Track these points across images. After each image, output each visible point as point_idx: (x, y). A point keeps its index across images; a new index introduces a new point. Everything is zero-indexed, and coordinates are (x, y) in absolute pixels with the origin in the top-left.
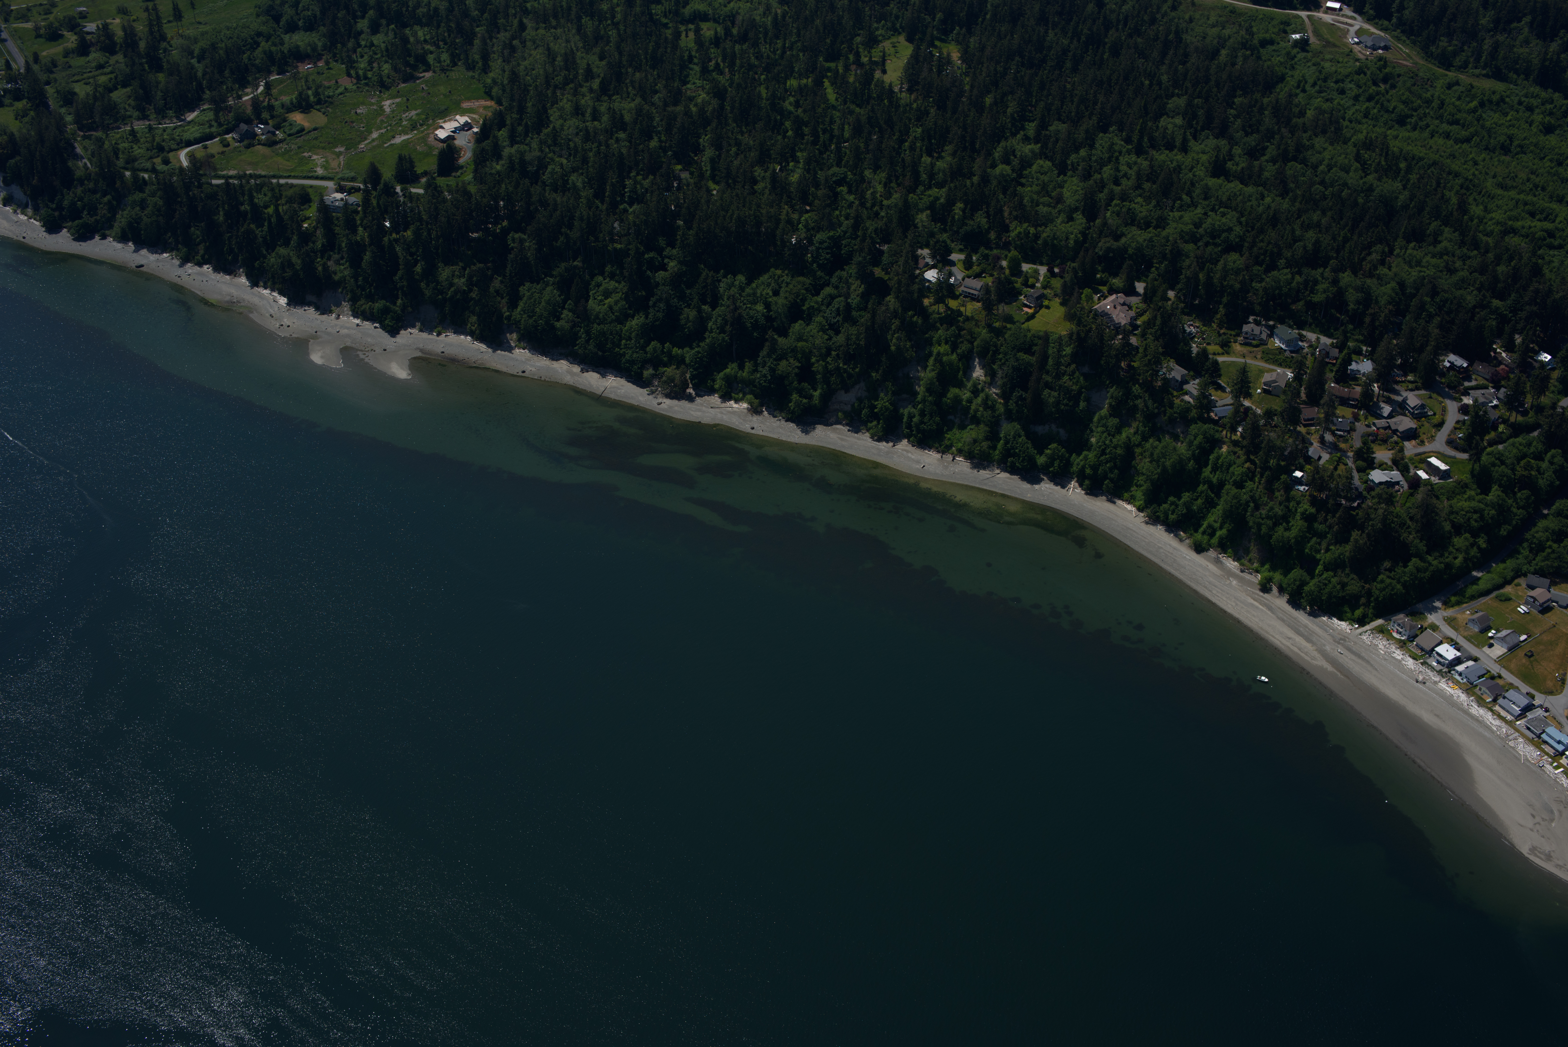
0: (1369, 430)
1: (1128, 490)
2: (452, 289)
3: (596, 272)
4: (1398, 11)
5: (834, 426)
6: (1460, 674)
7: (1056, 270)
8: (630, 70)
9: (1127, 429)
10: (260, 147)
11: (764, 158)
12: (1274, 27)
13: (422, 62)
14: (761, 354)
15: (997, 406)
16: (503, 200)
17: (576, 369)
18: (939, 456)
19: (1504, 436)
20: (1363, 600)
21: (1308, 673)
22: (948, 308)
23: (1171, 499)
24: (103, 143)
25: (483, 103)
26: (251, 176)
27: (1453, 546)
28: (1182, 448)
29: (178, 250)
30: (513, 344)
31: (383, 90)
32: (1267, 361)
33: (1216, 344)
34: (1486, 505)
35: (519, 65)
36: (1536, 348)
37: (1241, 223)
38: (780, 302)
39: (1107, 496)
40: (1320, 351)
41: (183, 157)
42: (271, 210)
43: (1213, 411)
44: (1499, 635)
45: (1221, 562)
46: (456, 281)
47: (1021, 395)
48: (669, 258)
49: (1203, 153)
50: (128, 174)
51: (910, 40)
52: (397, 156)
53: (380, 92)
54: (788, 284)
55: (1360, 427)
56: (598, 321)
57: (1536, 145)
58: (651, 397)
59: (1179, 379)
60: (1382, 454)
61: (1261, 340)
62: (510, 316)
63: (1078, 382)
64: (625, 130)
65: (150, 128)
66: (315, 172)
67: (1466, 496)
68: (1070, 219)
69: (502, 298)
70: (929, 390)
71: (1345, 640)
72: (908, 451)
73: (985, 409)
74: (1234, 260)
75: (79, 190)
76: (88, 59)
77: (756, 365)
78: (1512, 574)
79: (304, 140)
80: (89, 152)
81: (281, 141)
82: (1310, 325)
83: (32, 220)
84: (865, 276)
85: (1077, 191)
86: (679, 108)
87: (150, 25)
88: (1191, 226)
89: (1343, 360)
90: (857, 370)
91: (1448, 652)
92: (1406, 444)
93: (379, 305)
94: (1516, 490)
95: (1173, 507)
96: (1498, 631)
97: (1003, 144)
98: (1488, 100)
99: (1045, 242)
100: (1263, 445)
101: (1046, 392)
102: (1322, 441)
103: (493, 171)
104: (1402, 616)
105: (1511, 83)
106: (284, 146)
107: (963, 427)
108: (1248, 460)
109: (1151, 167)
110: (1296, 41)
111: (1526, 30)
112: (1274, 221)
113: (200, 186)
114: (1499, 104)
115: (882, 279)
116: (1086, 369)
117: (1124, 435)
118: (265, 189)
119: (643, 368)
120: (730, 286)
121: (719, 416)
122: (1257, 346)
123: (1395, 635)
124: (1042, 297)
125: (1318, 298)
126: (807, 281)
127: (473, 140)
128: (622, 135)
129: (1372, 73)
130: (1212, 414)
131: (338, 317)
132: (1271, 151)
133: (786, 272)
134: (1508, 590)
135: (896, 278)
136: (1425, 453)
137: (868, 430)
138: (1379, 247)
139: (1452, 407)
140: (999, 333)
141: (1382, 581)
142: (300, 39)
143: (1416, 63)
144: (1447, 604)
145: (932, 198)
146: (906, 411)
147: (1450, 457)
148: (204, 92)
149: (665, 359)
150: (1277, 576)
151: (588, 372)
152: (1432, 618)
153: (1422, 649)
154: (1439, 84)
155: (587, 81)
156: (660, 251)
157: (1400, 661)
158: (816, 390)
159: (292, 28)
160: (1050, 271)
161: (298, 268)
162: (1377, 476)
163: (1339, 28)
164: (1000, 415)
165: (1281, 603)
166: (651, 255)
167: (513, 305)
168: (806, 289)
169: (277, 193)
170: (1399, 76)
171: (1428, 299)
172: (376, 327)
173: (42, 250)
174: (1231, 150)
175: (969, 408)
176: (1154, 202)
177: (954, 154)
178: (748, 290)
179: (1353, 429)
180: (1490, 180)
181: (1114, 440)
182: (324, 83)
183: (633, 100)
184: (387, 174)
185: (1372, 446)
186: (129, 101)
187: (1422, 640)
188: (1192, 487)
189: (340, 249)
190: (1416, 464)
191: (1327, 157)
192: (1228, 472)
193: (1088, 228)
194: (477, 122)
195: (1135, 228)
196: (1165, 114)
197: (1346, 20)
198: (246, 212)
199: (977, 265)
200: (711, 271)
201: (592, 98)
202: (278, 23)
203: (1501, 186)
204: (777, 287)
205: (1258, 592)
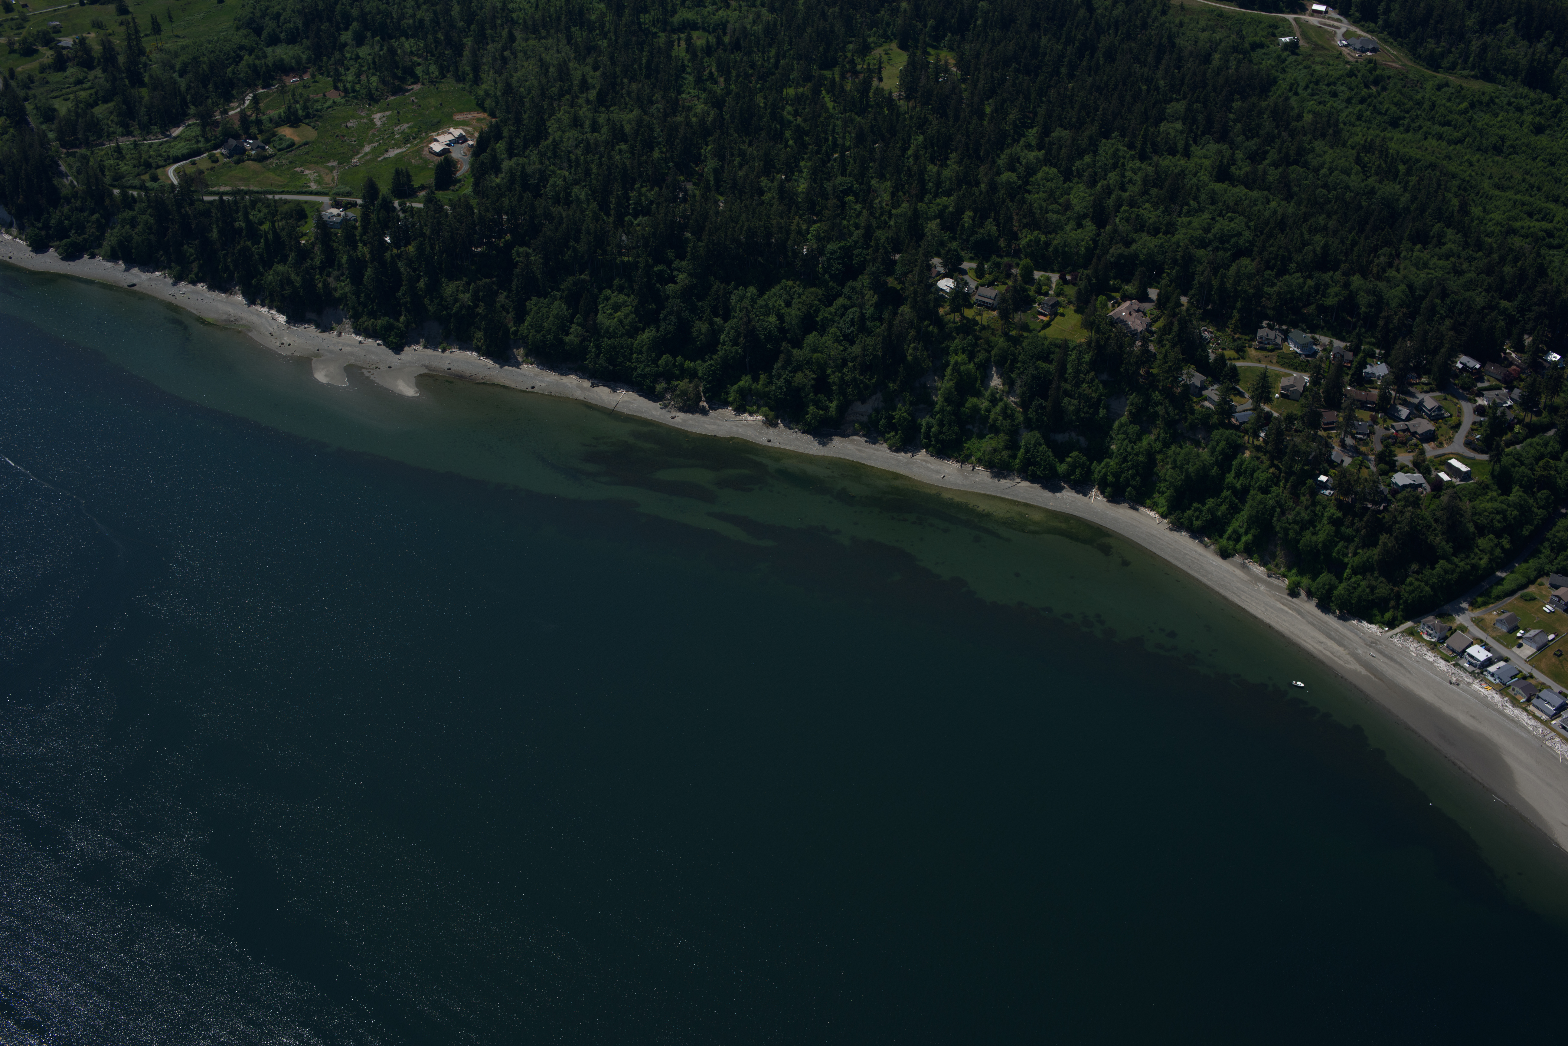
0: (1387, 432)
1: (1150, 497)
2: (458, 305)
3: (604, 285)
4: (1385, 13)
5: (851, 437)
6: (1493, 675)
7: (1068, 277)
8: (625, 80)
9: (1148, 436)
10: (250, 162)
11: (768, 169)
12: (1263, 30)
13: (410, 74)
14: (775, 366)
15: (1016, 415)
16: (506, 214)
17: (587, 384)
18: (958, 465)
19: (1520, 437)
20: (1392, 603)
21: (1343, 677)
22: (963, 317)
23: (1195, 505)
24: (89, 160)
25: (475, 115)
26: (246, 193)
27: (1477, 547)
28: (1205, 453)
29: (170, 268)
30: (520, 360)
31: (372, 103)
32: (1282, 365)
33: (1231, 349)
34: (1509, 506)
35: (511, 76)
36: (1545, 348)
37: (1249, 228)
38: (793, 313)
39: (1129, 504)
40: (1334, 355)
41: (171, 174)
42: (266, 227)
43: (1234, 417)
44: (1527, 635)
45: (1248, 568)
46: (461, 296)
47: (1041, 404)
48: (678, 270)
49: (1205, 157)
50: (116, 191)
51: (903, 47)
52: (393, 170)
53: (370, 105)
54: (800, 295)
55: (1379, 429)
56: (608, 335)
57: (1528, 145)
58: (664, 411)
59: (1198, 384)
60: (1404, 457)
61: (1277, 344)
62: (517, 331)
63: (1097, 389)
64: (626, 142)
65: (136, 145)
66: (309, 187)
67: (1488, 497)
68: (1079, 225)
69: (508, 313)
70: (947, 400)
71: (1376, 643)
72: (927, 462)
73: (1004, 418)
74: (1247, 264)
75: (66, 209)
76: (65, 74)
77: (771, 377)
78: (1535, 573)
79: (295, 155)
80: (74, 170)
81: (272, 156)
82: (1323, 328)
83: (17, 240)
84: (878, 286)
85: (1084, 197)
86: (679, 119)
87: (129, 39)
88: (1201, 232)
89: (1359, 363)
90: (874, 381)
91: (1479, 653)
92: (1426, 446)
93: (382, 322)
94: (1535, 490)
95: (1197, 513)
96: (1526, 631)
97: (1008, 151)
98: (1478, 101)
99: (1056, 250)
100: (1288, 451)
101: (1066, 400)
102: (1343, 445)
103: (493, 184)
104: (1431, 618)
105: (1499, 84)
106: (274, 161)
107: (981, 436)
108: (1272, 465)
109: (1157, 172)
110: (1286, 44)
111: (1512, 31)
112: (1282, 225)
113: (192, 203)
114: (1488, 105)
115: (894, 288)
116: (1105, 377)
117: (1145, 442)
118: (259, 205)
119: (655, 381)
120: (742, 298)
121: (735, 429)
122: (1272, 351)
123: (1425, 637)
124: (1057, 304)
125: (1330, 301)
126: (820, 292)
127: (469, 154)
128: (623, 146)
129: (1362, 76)
130: (1233, 420)
131: (340, 335)
132: (1273, 155)
133: (798, 283)
134: (1532, 589)
135: (912, 288)
136: (1444, 455)
137: (886, 441)
138: (1386, 250)
139: (1467, 408)
140: (1016, 341)
141: (1411, 584)
142: (284, 52)
143: (1404, 65)
144: (1473, 605)
145: (941, 207)
146: (924, 421)
147: (1470, 458)
148: (188, 107)
149: (677, 372)
150: (1305, 581)
151: (598, 386)
152: (1460, 619)
153: (1453, 651)
154: (1429, 85)
155: (582, 92)
156: (669, 263)
157: (1432, 663)
158: (831, 402)
159: (274, 41)
160: (1062, 277)
161: (298, 285)
162: (1401, 479)
163: (1326, 31)
164: (1019, 424)
165: (1310, 607)
166: (661, 267)
167: (520, 319)
168: (819, 300)
169: (273, 209)
170: (1389, 77)
171: (1438, 301)
172: (379, 345)
173: (30, 271)
174: (1233, 154)
175: (988, 417)
176: (1162, 208)
177: (960, 163)
178: (760, 302)
179: (1372, 432)
180: (1487, 181)
181: (1135, 447)
182: (311, 96)
183: (632, 111)
184: (384, 188)
185: (1393, 448)
186: (112, 117)
187: (1452, 641)
188: (1216, 492)
189: (340, 266)
190: (1437, 466)
191: (1328, 160)
192: (1252, 478)
193: (1099, 235)
194: (472, 135)
195: (1145, 234)
196: (1165, 119)
197: (1332, 23)
198: (241, 229)
199: (990, 274)
200: (721, 283)
201: (589, 109)
202: (259, 35)
203: (1497, 186)
204: (789, 298)
205: (1287, 597)
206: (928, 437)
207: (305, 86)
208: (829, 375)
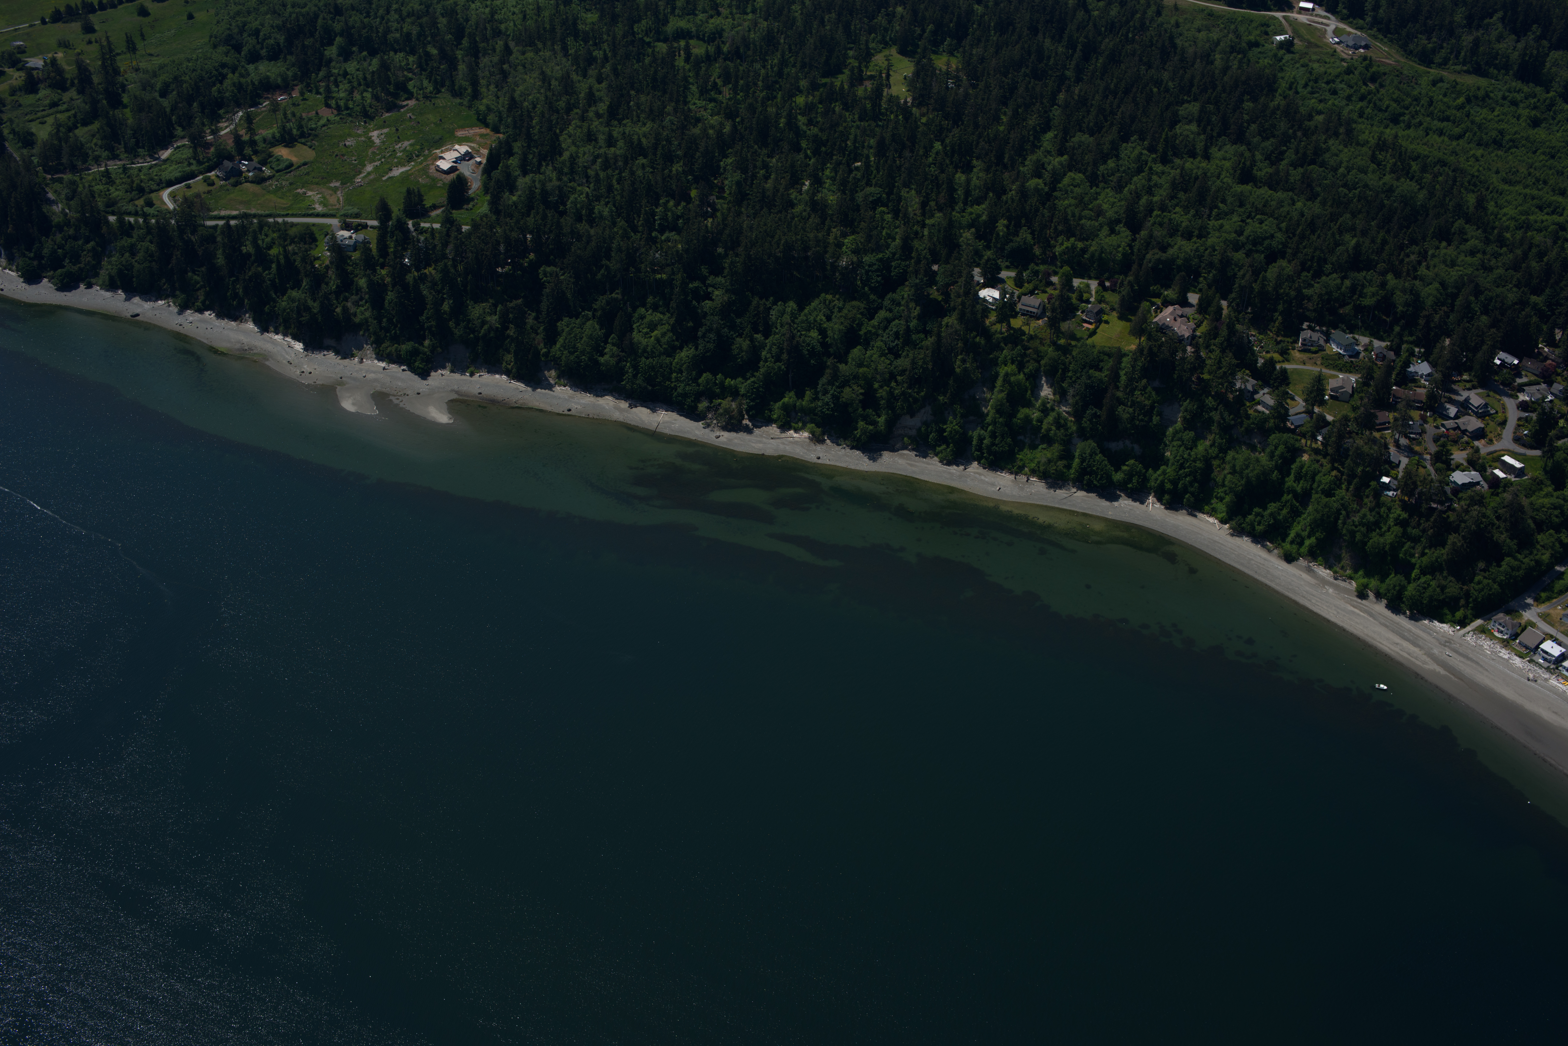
0: (1438, 431)
1: (1208, 503)
2: (486, 327)
3: (638, 303)
4: (1372, 10)
5: (900, 452)
7: (1107, 284)
8: (632, 92)
9: (1202, 441)
10: (248, 184)
12: (1255, 29)
13: (402, 90)
14: (821, 382)
15: (1069, 424)
16: (531, 233)
17: (624, 405)
18: (1012, 477)
19: (1565, 431)
20: (1462, 602)
21: (1422, 678)
22: (1009, 327)
23: (1256, 510)
24: (78, 186)
25: (477, 130)
26: (255, 216)
27: (1538, 543)
28: (1263, 458)
29: (174, 296)
30: (552, 382)
31: (367, 120)
32: (1328, 367)
33: (1275, 352)
34: (1565, 500)
35: (514, 91)
37: (1280, 229)
38: (835, 328)
39: (1188, 511)
40: (1377, 355)
41: (166, 198)
42: (274, 251)
43: (1288, 420)
45: (1313, 571)
46: (488, 318)
47: (1096, 413)
48: (713, 286)
49: (1225, 159)
50: (112, 219)
51: (903, 52)
52: (404, 190)
53: (365, 122)
54: (840, 310)
55: (1430, 428)
56: (646, 355)
57: (1527, 139)
58: (707, 430)
59: (1251, 388)
61: (1320, 346)
62: (549, 352)
63: (1149, 396)
64: (646, 156)
66: (314, 209)
67: (1544, 493)
68: (1112, 231)
69: (537, 334)
70: (999, 411)
71: (1450, 643)
72: (980, 474)
73: (1058, 428)
74: (1285, 266)
75: (59, 237)
76: (38, 97)
77: (816, 393)
79: (295, 176)
80: (63, 196)
81: (270, 178)
82: (1361, 328)
83: (7, 271)
84: (920, 298)
85: (1114, 203)
86: (696, 131)
87: (104, 60)
88: (1235, 235)
89: (1404, 363)
90: (922, 394)
91: (1553, 649)
92: (1476, 443)
93: (406, 347)
95: (1259, 518)
97: (1031, 158)
98: (1474, 96)
99: (1093, 255)
100: (1351, 453)
101: (1120, 408)
102: (1398, 445)
103: (510, 202)
104: (1501, 615)
105: (1492, 78)
106: (273, 183)
107: (1033, 447)
109: (1181, 175)
110: (1281, 42)
111: (1500, 25)
112: (1312, 226)
113: (195, 229)
114: (1484, 99)
115: (938, 299)
116: (1157, 384)
117: (1201, 448)
118: (266, 229)
119: (697, 400)
120: (783, 313)
121: (782, 446)
122: (1316, 352)
123: (1496, 634)
124: (1101, 312)
125: (1368, 302)
126: (862, 305)
127: (480, 172)
128: (642, 160)
129: (1360, 73)
130: (1289, 424)
131: (361, 361)
132: (1290, 156)
133: (837, 296)
135: (960, 300)
136: (1495, 451)
137: (936, 455)
138: (1415, 248)
139: (1510, 404)
140: (1065, 350)
141: (1479, 583)
142: (268, 70)
143: (1398, 61)
144: (1538, 600)
145: (973, 215)
146: (975, 434)
147: (1521, 454)
148: (175, 129)
149: (718, 391)
150: (1374, 583)
151: (636, 407)
152: (1528, 615)
153: (1526, 647)
154: (1424, 81)
155: (590, 106)
156: (703, 280)
157: (1507, 660)
158: (879, 417)
159: (254, 58)
160: (1102, 284)
161: (315, 311)
162: (1460, 477)
163: (1316, 28)
164: (1072, 434)
165: (1380, 608)
166: (696, 284)
167: (551, 340)
168: (862, 313)
169: (283, 233)
170: (1385, 74)
171: (1473, 298)
172: (403, 370)
173: (24, 303)
174: (1253, 156)
175: (1040, 428)
176: (1192, 212)
177: (985, 170)
178: (802, 317)
179: (1424, 432)
180: (1494, 175)
181: (1192, 453)
182: (304, 115)
183: (645, 124)
184: (396, 210)
185: (1449, 447)
186: (95, 141)
187: (1524, 637)
188: (1277, 497)
189: (359, 290)
190: (1490, 463)
191: (1345, 159)
192: (1314, 481)
193: (1134, 240)
194: (478, 152)
195: (1180, 238)
196: (1179, 121)
197: (1321, 20)
198: (249, 255)
199: (1028, 283)
200: (761, 299)
201: (601, 123)
202: (240, 53)
203: (1505, 181)
204: (829, 312)
205: (1356, 599)
206: (979, 448)
207: (294, 104)
208: (876, 390)
